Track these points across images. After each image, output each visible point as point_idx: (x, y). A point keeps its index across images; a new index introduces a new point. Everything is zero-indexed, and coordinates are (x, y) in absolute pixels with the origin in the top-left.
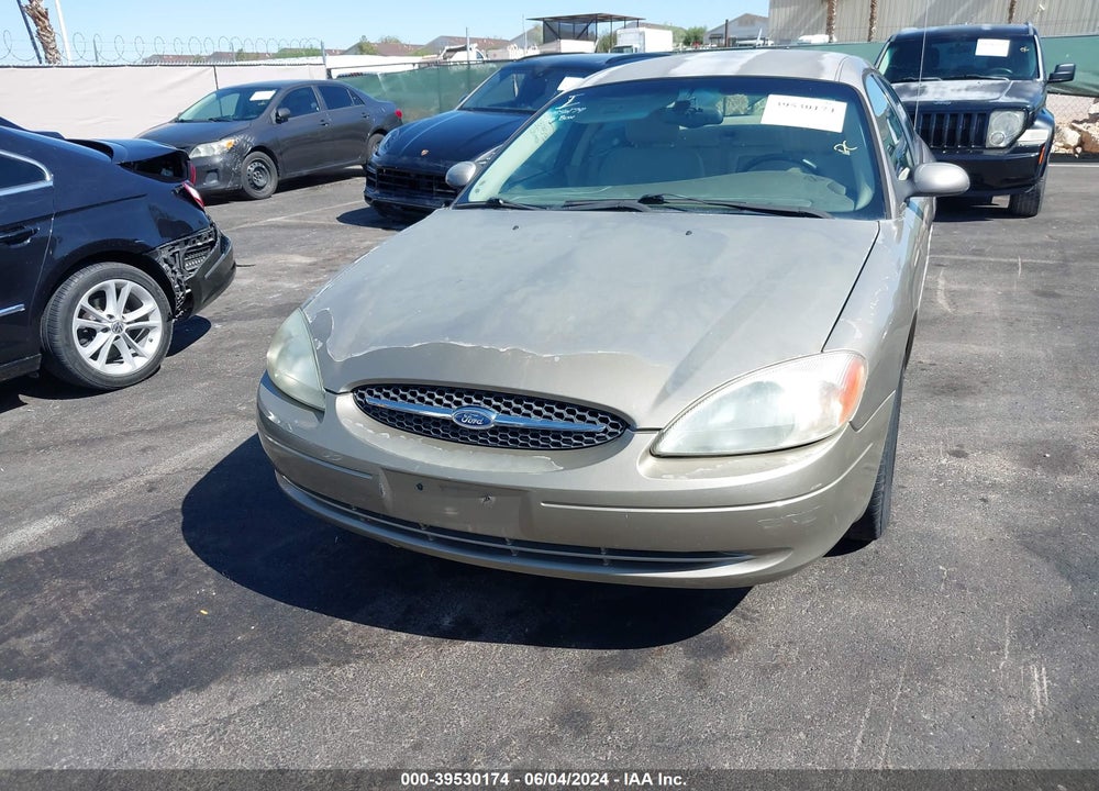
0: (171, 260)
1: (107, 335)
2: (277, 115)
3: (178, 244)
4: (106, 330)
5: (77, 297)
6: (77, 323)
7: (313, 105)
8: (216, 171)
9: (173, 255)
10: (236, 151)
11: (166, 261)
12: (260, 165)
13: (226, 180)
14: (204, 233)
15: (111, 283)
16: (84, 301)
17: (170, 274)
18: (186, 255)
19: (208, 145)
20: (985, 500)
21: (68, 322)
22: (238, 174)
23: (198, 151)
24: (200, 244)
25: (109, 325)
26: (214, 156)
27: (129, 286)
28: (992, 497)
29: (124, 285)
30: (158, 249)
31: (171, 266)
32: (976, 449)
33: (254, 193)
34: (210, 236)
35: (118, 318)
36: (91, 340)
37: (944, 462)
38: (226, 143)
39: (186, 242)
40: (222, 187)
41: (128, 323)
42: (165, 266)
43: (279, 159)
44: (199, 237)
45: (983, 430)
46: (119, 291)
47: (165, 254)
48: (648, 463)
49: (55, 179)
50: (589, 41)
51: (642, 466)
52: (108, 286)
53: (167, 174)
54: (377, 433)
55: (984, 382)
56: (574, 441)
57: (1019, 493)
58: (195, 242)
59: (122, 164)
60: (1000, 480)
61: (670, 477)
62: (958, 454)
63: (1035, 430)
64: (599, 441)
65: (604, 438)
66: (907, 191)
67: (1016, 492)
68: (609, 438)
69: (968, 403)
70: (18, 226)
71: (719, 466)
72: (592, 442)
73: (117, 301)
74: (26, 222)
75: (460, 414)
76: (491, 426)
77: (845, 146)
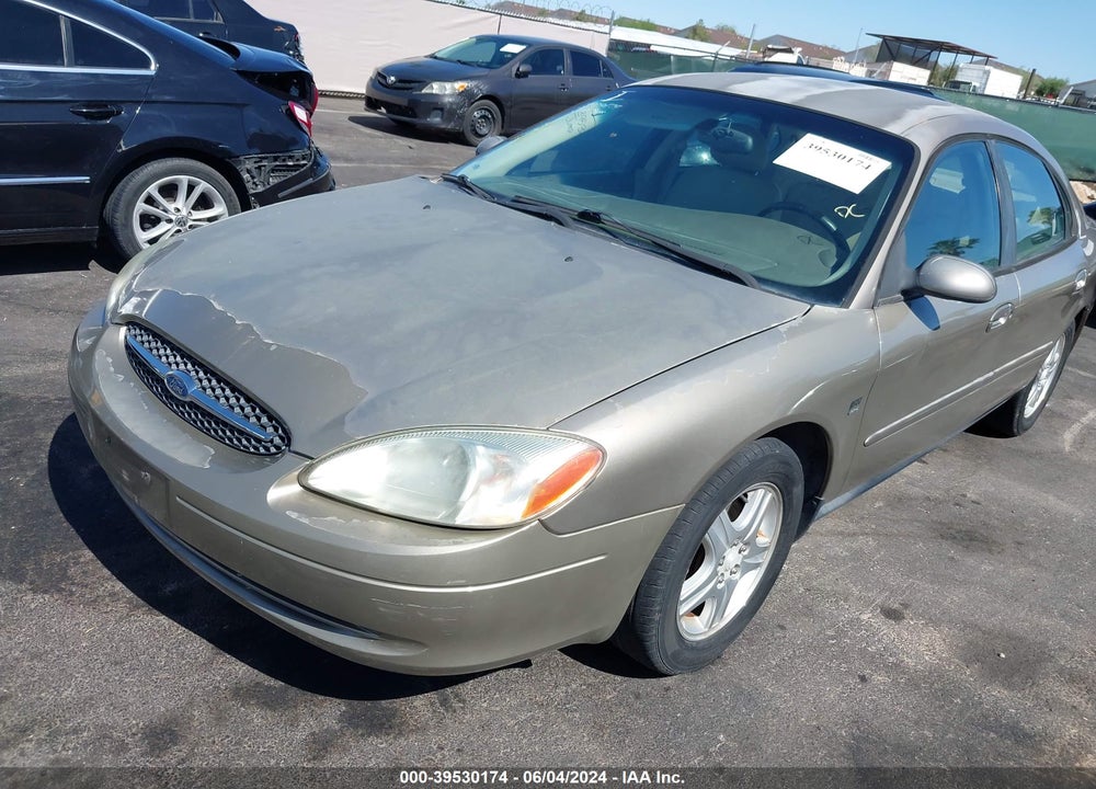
0: (255, 173)
1: (169, 226)
2: (518, 69)
3: (264, 158)
4: (170, 221)
5: (147, 184)
6: (141, 207)
7: (559, 68)
8: (442, 109)
9: (259, 167)
10: (467, 95)
11: (248, 171)
12: (487, 113)
13: (449, 120)
14: (298, 153)
15: (184, 179)
16: (153, 189)
17: (249, 185)
18: (273, 171)
19: (442, 84)
20: (863, 679)
21: (131, 205)
22: (461, 117)
23: (432, 88)
24: (291, 163)
25: (173, 217)
26: (444, 95)
27: (202, 186)
28: (879, 678)
29: (199, 184)
30: (242, 158)
31: (253, 177)
32: (917, 615)
33: (473, 139)
34: (304, 159)
35: (184, 213)
36: (154, 226)
37: (864, 617)
38: (459, 86)
39: (276, 159)
40: (443, 126)
41: (195, 220)
42: (246, 176)
43: (507, 111)
44: (291, 157)
45: (954, 598)
46: (191, 188)
47: (250, 165)
48: (282, 492)
49: (159, 70)
50: (925, 68)
51: (275, 494)
52: (181, 181)
53: (294, 92)
54: (115, 372)
55: (1019, 543)
56: (245, 442)
57: (917, 687)
58: (284, 160)
59: (238, 72)
60: (911, 662)
61: (294, 515)
62: (892, 615)
63: (1022, 620)
64: (262, 450)
65: (267, 449)
66: (904, 283)
67: (913, 684)
68: (273, 450)
69: (971, 561)
70: (102, 105)
71: (358, 520)
72: (256, 448)
73: (187, 197)
74: (112, 102)
75: (171, 377)
76: (188, 399)
77: (849, 211)
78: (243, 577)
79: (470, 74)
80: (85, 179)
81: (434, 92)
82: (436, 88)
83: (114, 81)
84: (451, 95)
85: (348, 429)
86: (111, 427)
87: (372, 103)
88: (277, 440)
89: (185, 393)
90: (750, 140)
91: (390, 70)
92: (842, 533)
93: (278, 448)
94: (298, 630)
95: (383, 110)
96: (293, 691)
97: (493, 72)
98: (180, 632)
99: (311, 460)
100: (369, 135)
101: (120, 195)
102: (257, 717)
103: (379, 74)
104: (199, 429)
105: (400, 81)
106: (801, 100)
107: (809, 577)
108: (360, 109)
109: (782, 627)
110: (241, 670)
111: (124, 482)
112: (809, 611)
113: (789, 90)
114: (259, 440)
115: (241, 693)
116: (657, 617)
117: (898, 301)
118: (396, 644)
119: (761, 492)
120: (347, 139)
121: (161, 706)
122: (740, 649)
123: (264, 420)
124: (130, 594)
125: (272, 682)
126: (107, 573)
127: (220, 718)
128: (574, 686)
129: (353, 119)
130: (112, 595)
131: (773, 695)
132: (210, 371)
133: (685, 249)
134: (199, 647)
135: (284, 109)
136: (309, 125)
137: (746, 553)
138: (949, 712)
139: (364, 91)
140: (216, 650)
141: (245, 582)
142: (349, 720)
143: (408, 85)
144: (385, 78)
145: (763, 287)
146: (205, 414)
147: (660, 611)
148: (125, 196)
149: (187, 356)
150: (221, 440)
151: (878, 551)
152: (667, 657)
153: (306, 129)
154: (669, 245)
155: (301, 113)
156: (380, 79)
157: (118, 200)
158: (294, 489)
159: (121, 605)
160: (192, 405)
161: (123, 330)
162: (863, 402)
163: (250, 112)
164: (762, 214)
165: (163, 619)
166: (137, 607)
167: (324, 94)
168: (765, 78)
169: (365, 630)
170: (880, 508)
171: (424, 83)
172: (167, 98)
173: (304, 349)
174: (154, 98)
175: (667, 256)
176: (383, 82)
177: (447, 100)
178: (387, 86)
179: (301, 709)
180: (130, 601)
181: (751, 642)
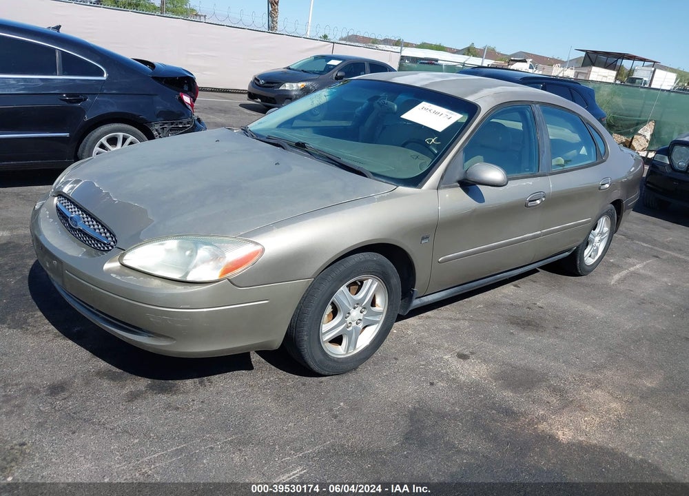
0: (160, 131)
2: (337, 75)
3: (167, 123)
5: (100, 137)
6: (97, 149)
8: (291, 99)
9: (163, 128)
10: (305, 90)
11: (157, 130)
14: (185, 121)
15: (121, 135)
16: (103, 140)
18: (171, 130)
19: (291, 84)
21: (92, 148)
23: (285, 86)
24: (181, 126)
27: (131, 138)
28: (441, 384)
29: (129, 137)
30: (153, 123)
31: (159, 134)
32: (477, 358)
34: (188, 124)
37: (446, 357)
38: (301, 85)
39: (172, 124)
42: (155, 133)
44: (181, 123)
45: (503, 352)
46: (125, 139)
47: (157, 127)
48: (111, 265)
49: (108, 77)
50: (614, 70)
51: (107, 266)
52: (119, 136)
53: (186, 88)
54: (50, 218)
55: (557, 328)
56: (99, 245)
57: (462, 389)
58: (177, 124)
59: (153, 77)
60: (462, 378)
61: (114, 276)
62: (463, 357)
63: (538, 363)
64: (106, 249)
65: (108, 248)
66: (458, 177)
67: (460, 387)
68: (110, 248)
69: (522, 334)
70: (76, 95)
71: (142, 278)
72: (104, 248)
73: (122, 145)
74: (81, 94)
75: (71, 218)
76: (77, 228)
77: (433, 140)
78: (97, 310)
79: (310, 78)
80: (67, 134)
81: (286, 88)
82: (287, 86)
83: (83, 83)
84: (296, 90)
85: (141, 237)
86: (43, 242)
87: (252, 96)
88: (112, 243)
89: (76, 225)
90: (396, 107)
91: (262, 76)
92: (451, 319)
93: (112, 247)
94: (123, 336)
95: (259, 100)
96: (126, 374)
97: (321, 77)
98: (76, 347)
99: (124, 251)
100: (249, 114)
101: (86, 143)
102: (106, 383)
103: (256, 79)
104: (82, 241)
105: (267, 83)
106: (426, 85)
107: (422, 337)
108: (245, 99)
109: (396, 359)
110: (102, 364)
111: (47, 268)
112: (415, 353)
113: (423, 80)
114: (104, 244)
115: (100, 374)
116: (306, 338)
117: (457, 187)
118: (161, 339)
119: (370, 281)
120: (234, 116)
121: (60, 376)
122: (368, 366)
123: (108, 234)
124: (56, 331)
125: (118, 370)
126: (47, 321)
127: (87, 383)
128: (272, 379)
129: (242, 105)
130: (47, 331)
131: (378, 388)
132: (89, 214)
133: (344, 161)
134: (85, 354)
135: (177, 97)
136: (192, 106)
137: (365, 313)
138: (474, 401)
139: (247, 89)
140: (93, 355)
141: (98, 313)
142: (150, 387)
143: (272, 85)
144: (259, 81)
145: (376, 178)
146: (85, 234)
147: (307, 335)
148: (89, 144)
149: (80, 208)
150: (90, 245)
151: (469, 327)
152: (316, 362)
153: (190, 107)
154: (334, 158)
155: (187, 99)
156: (256, 82)
157: (85, 146)
158: (116, 264)
159: (50, 335)
160: (80, 231)
161: (56, 198)
162: (431, 238)
163: (157, 98)
164: (403, 146)
165: (70, 342)
166: (59, 336)
167: (204, 90)
168: (416, 74)
169: (149, 332)
170: (480, 308)
171: (281, 84)
172: (114, 92)
173: (130, 202)
174: (105, 92)
175: (333, 164)
176: (257, 83)
177: (294, 93)
178: (260, 86)
179: (128, 381)
180: (55, 334)
181: (375, 364)
